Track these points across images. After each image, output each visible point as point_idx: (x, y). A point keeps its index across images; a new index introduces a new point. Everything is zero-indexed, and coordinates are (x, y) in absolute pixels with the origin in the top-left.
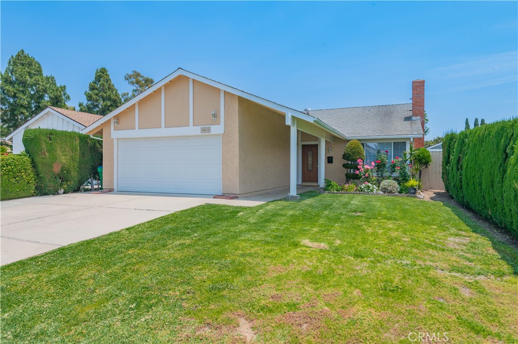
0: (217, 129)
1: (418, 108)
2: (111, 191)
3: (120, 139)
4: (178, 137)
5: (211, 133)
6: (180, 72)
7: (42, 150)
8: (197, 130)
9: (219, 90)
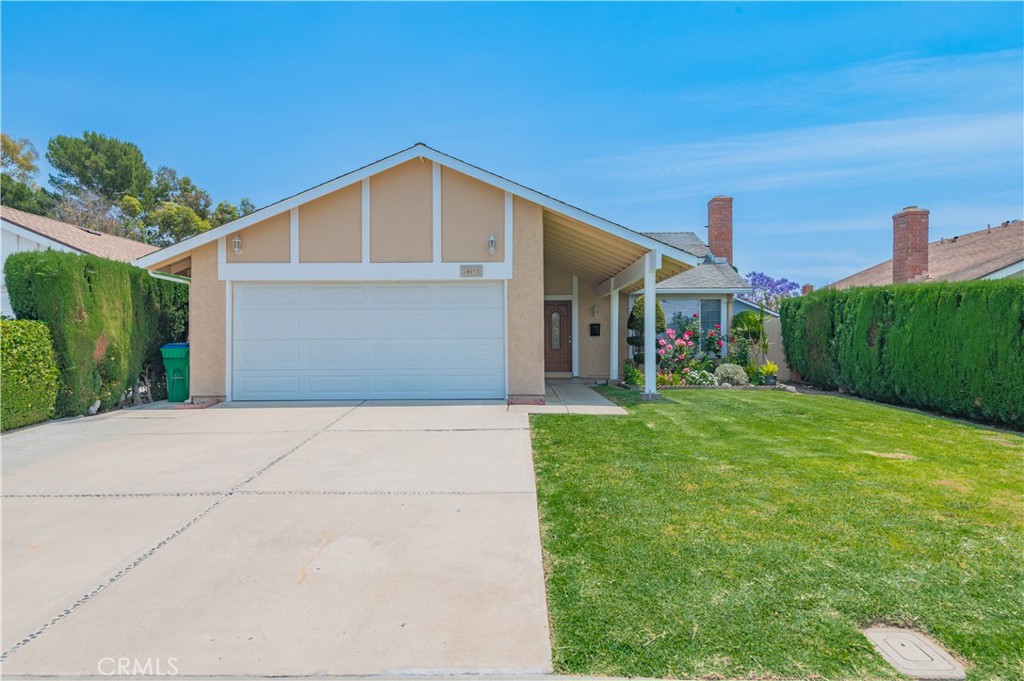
0: (499, 271)
1: (723, 243)
2: (217, 401)
3: (238, 282)
4: (399, 282)
5: (484, 278)
6: (420, 152)
7: (76, 305)
8: (453, 271)
9: (502, 192)
